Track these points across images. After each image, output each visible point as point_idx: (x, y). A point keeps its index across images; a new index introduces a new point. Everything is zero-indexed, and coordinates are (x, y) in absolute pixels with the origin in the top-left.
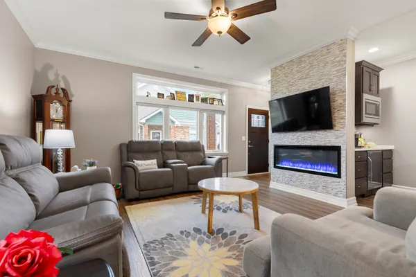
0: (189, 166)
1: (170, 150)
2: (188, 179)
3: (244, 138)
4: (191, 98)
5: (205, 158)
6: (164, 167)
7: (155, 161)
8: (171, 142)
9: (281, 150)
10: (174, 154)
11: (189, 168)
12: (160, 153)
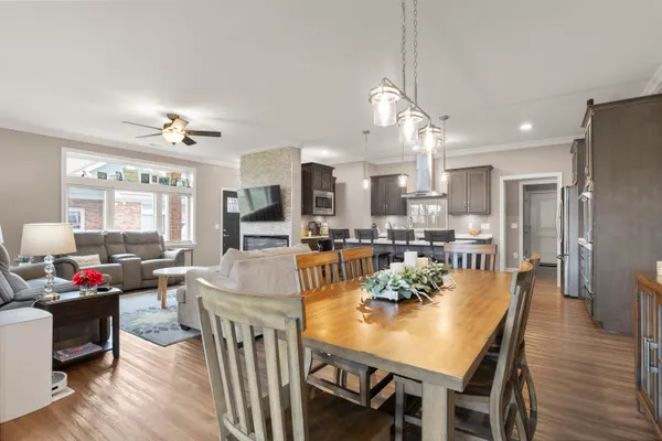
0: (143, 260)
1: (117, 243)
2: (142, 274)
3: (217, 226)
4: (145, 179)
5: (164, 250)
6: (109, 262)
7: (97, 256)
8: (118, 234)
9: (250, 240)
10: (122, 247)
11: (143, 262)
12: (103, 247)
